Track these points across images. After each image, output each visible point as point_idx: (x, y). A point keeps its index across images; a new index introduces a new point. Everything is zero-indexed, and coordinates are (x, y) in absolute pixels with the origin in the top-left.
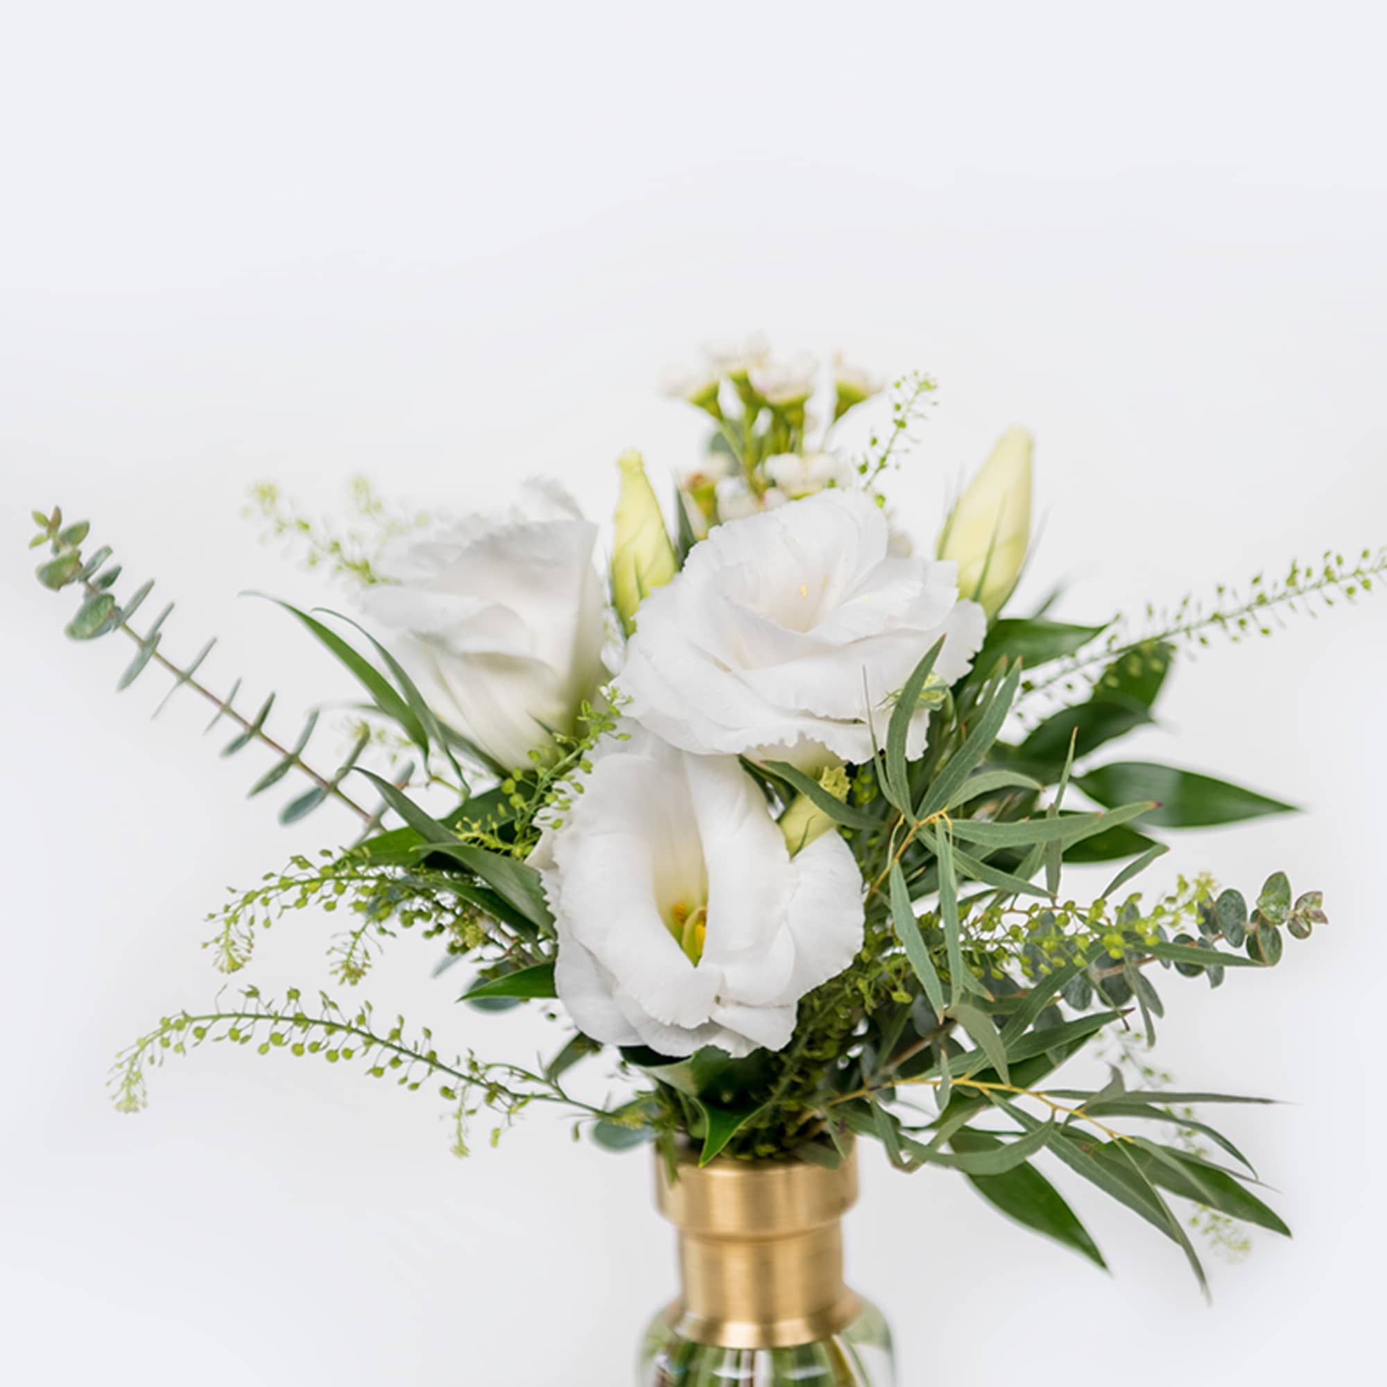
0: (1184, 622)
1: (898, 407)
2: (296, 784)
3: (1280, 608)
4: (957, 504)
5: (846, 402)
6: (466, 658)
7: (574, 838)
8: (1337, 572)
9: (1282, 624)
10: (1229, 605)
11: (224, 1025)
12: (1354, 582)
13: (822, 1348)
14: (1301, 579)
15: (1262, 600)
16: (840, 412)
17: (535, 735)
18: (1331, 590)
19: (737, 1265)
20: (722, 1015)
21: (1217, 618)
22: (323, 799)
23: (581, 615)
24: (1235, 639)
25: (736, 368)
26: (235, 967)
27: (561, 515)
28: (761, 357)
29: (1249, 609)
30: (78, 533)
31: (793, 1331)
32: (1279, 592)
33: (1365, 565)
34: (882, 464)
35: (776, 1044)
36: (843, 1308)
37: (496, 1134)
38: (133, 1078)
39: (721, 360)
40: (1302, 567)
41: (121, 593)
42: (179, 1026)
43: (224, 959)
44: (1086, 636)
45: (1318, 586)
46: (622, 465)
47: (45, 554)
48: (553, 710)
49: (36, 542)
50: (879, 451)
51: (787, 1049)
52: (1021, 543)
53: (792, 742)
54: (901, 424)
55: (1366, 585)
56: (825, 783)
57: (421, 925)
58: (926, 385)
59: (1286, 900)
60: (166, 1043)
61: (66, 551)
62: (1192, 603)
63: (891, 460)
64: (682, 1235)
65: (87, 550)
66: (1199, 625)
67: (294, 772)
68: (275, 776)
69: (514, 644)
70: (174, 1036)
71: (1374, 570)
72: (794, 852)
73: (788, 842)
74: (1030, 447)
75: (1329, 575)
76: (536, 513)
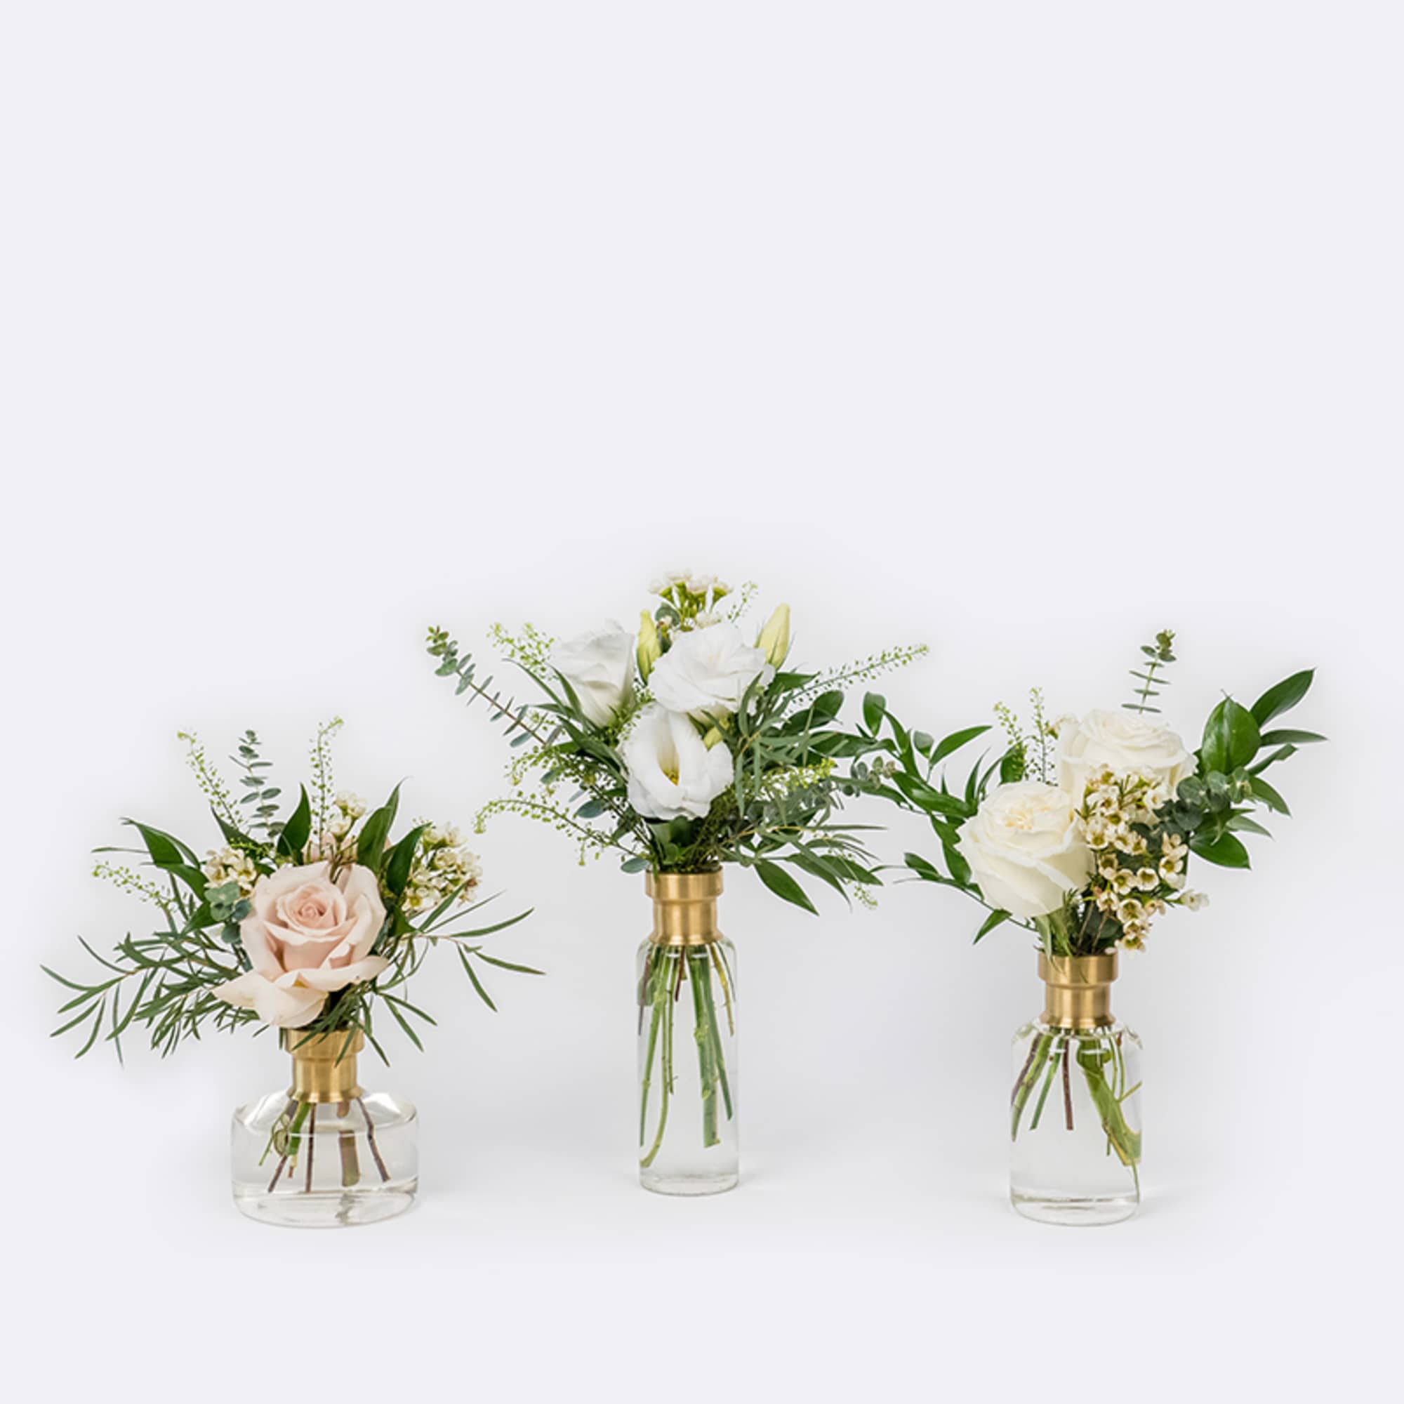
0: (844, 675)
1: (743, 594)
2: (519, 731)
3: (879, 668)
4: (762, 631)
5: (718, 595)
6: (584, 684)
7: (631, 744)
8: (900, 654)
9: (879, 674)
10: (859, 668)
11: (511, 805)
12: (906, 658)
13: (707, 947)
14: (887, 658)
15: (872, 666)
16: (715, 600)
17: (609, 713)
18: (897, 661)
19: (676, 913)
20: (685, 805)
21: (856, 673)
22: (529, 738)
23: (628, 669)
24: (862, 681)
25: (679, 582)
26: (516, 784)
27: (619, 632)
28: (688, 578)
29: (868, 669)
30: (444, 636)
31: (696, 940)
32: (878, 662)
33: (909, 652)
34: (737, 614)
35: (704, 814)
36: (715, 935)
37: (597, 855)
38: (480, 821)
39: (674, 579)
40: (887, 653)
41: (459, 657)
42: (496, 805)
43: (513, 781)
44: (810, 678)
45: (892, 660)
46: (642, 615)
47: (431, 644)
48: (616, 703)
49: (429, 638)
50: (737, 610)
51: (707, 817)
52: (785, 647)
53: (713, 704)
54: (745, 600)
55: (910, 659)
56: (721, 723)
57: (572, 778)
58: (753, 586)
59: (881, 765)
60: (490, 811)
61: (440, 642)
62: (847, 668)
63: (741, 613)
64: (656, 903)
65: (448, 641)
66: (849, 675)
67: (519, 727)
68: (512, 728)
69: (603, 678)
70: (494, 809)
71: (913, 654)
72: (709, 749)
73: (706, 746)
74: (788, 611)
75: (897, 656)
76: (610, 631)
